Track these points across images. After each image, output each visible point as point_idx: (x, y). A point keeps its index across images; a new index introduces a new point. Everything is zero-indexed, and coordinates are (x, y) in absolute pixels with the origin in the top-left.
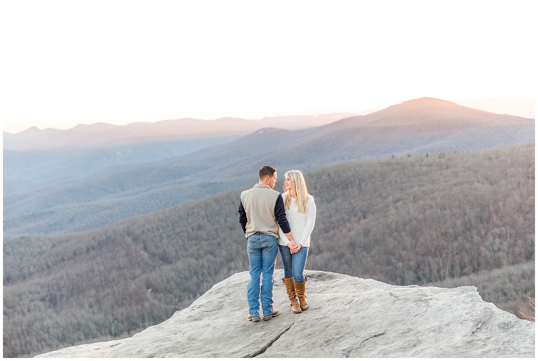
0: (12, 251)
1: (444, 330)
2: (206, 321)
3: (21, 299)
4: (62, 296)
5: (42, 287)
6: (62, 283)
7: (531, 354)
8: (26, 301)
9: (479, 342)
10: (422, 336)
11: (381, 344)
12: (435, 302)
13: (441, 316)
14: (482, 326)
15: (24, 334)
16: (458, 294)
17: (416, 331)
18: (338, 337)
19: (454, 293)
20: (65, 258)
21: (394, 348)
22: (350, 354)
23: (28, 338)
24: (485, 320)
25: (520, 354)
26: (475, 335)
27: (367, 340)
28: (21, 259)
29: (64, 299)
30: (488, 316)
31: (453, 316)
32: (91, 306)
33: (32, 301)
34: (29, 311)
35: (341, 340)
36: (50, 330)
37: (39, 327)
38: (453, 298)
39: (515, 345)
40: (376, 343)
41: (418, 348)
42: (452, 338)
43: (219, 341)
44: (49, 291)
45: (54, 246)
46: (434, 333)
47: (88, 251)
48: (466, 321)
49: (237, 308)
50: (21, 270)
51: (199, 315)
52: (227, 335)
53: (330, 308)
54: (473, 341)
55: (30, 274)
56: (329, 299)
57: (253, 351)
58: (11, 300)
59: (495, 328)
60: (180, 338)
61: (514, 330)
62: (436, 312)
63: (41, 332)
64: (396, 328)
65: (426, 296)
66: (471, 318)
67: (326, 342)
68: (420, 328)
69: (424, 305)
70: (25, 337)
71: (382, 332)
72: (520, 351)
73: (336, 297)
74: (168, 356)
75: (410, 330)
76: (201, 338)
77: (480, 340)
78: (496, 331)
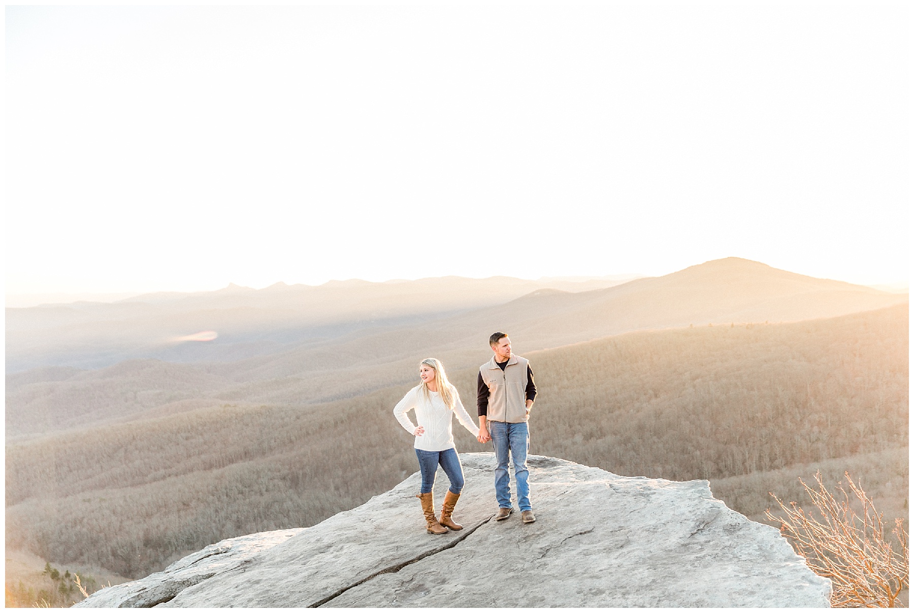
0: (252, 423)
1: (660, 530)
2: (402, 508)
3: (259, 477)
4: (305, 475)
5: (283, 464)
6: (305, 460)
7: (752, 562)
8: (264, 480)
9: (695, 546)
10: (633, 536)
11: (585, 544)
12: (658, 497)
13: (661, 514)
14: (705, 527)
15: (261, 517)
16: (686, 489)
17: (627, 530)
18: (539, 533)
19: (683, 487)
20: (310, 432)
21: (598, 548)
22: (548, 553)
24: (709, 520)
25: (739, 561)
26: (694, 538)
27: (571, 537)
28: (261, 431)
29: (307, 479)
30: (714, 515)
31: (674, 515)
32: (337, 488)
34: (267, 490)
35: (542, 536)
36: (291, 513)
38: (679, 493)
39: (735, 551)
40: (579, 542)
41: (624, 550)
42: (667, 539)
43: (409, 531)
44: (290, 469)
45: (298, 418)
46: (647, 532)
47: (336, 424)
48: (688, 520)
49: (439, 495)
50: (259, 444)
51: (396, 501)
52: (419, 525)
53: (539, 499)
54: (689, 544)
55: (271, 449)
56: (541, 488)
57: (441, 545)
58: (247, 477)
59: (719, 530)
60: (368, 527)
61: (741, 533)
62: (655, 509)
64: (605, 526)
65: (650, 490)
66: (693, 517)
67: (525, 538)
68: (632, 527)
69: (643, 500)
71: (589, 530)
72: (740, 557)
73: (549, 486)
74: (348, 546)
75: (621, 528)
76: (390, 528)
77: (697, 543)
78: (719, 533)
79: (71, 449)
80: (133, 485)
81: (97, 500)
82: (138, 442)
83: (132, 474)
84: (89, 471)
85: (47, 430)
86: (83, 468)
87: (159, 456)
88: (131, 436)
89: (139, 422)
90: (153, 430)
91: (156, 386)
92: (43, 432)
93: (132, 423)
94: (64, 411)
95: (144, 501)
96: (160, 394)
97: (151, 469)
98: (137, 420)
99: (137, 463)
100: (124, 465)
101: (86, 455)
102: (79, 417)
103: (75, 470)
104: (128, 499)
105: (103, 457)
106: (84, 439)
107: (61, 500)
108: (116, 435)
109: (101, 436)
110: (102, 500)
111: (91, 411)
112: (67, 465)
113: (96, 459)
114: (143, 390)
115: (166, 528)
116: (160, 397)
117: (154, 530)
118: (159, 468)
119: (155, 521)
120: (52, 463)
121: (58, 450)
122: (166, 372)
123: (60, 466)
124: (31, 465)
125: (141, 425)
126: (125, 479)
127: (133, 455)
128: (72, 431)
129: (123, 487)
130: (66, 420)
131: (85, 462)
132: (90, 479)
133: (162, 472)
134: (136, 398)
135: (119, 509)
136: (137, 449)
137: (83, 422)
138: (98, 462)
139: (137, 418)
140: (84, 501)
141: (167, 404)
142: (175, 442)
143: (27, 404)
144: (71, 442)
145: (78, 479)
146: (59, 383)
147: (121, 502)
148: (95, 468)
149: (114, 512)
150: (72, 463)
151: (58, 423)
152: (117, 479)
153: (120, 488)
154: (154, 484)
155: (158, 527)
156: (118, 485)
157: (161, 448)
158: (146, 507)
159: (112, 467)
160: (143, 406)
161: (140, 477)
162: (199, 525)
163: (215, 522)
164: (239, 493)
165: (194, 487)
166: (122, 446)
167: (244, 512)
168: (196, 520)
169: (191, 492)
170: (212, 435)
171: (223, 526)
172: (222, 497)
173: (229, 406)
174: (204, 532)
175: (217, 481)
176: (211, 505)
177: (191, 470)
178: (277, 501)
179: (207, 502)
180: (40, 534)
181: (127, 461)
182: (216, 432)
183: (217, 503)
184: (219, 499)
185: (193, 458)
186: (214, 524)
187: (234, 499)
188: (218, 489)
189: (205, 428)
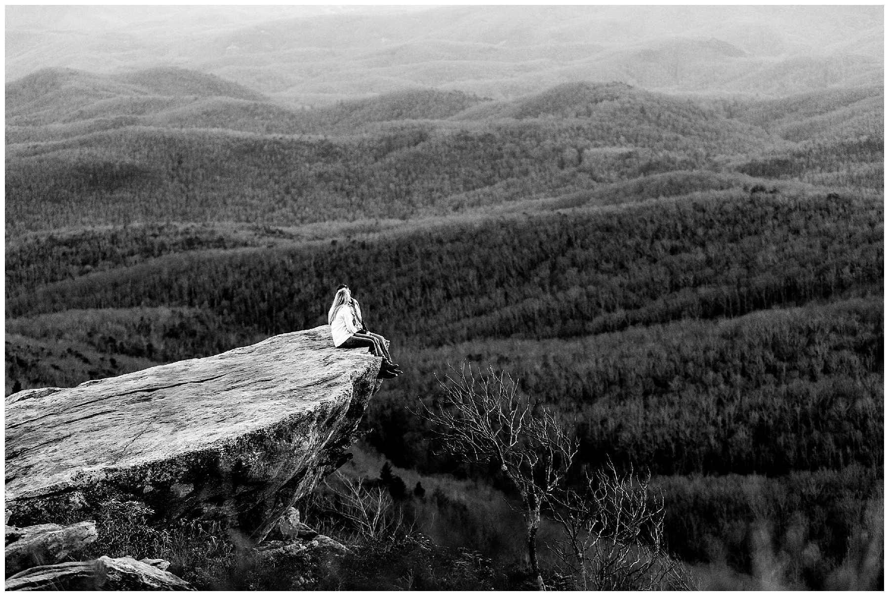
0: (806, 227)
3: (811, 342)
5: (863, 320)
8: (821, 349)
15: (808, 424)
23: (816, 434)
28: (824, 247)
33: (837, 348)
34: (826, 371)
37: (844, 414)
50: (819, 274)
55: (842, 287)
58: (787, 340)
63: (847, 425)
70: (809, 432)
79: (451, 254)
80: (564, 335)
81: (494, 358)
82: (578, 251)
83: (561, 312)
84: (483, 301)
85: (412, 213)
86: (472, 293)
87: (616, 281)
88: (565, 237)
89: (583, 210)
90: (608, 229)
91: (622, 139)
92: (404, 218)
93: (568, 211)
94: (443, 179)
95: (582, 368)
96: (629, 155)
97: (600, 306)
98: (579, 205)
99: (574, 292)
100: (549, 296)
101: (478, 269)
102: (472, 193)
103: (457, 296)
104: (551, 362)
105: (511, 275)
106: (476, 236)
107: (429, 352)
108: (536, 233)
109: (509, 233)
110: (502, 360)
111: (495, 182)
112: (442, 285)
113: (496, 278)
114: (596, 146)
115: (620, 426)
116: (627, 161)
117: (595, 428)
118: (614, 307)
119: (599, 409)
120: (417, 280)
121: (428, 255)
122: (643, 110)
123: (430, 287)
124: (379, 280)
125: (585, 218)
126: (550, 323)
127: (566, 275)
128: (454, 219)
129: (545, 337)
130: (446, 196)
131: (476, 283)
132: (483, 317)
133: (620, 314)
134: (580, 160)
135: (533, 380)
136: (574, 265)
137: (478, 203)
138: (500, 284)
139: (580, 202)
140: (470, 358)
141: (641, 178)
142: (649, 256)
143: (376, 159)
144: (452, 241)
145: (461, 313)
146: (436, 121)
147: (538, 367)
148: (493, 295)
149: (524, 385)
150: (453, 281)
151: (433, 202)
152: (533, 320)
153: (538, 340)
154: (603, 337)
155: (604, 421)
156: (535, 332)
157: (622, 266)
158: (584, 380)
159: (525, 297)
160: (595, 179)
161: (576, 321)
162: (683, 427)
163: (715, 423)
164: (767, 372)
165: (679, 350)
166: (547, 257)
167: (775, 410)
168: (678, 416)
169: (671, 360)
170: (724, 248)
171: (732, 433)
172: (733, 375)
173: (762, 189)
174: (692, 441)
175: (725, 342)
176: (711, 389)
177: (677, 315)
178: (843, 395)
179: (702, 382)
180: (388, 412)
181: (555, 288)
182: (731, 241)
183: (722, 386)
184: (727, 381)
185: (682, 291)
186: (712, 429)
187: (758, 381)
188: (726, 358)
189: (710, 232)
